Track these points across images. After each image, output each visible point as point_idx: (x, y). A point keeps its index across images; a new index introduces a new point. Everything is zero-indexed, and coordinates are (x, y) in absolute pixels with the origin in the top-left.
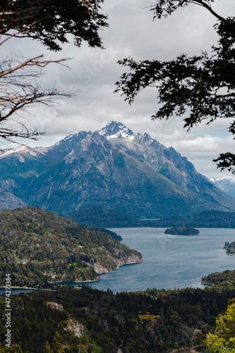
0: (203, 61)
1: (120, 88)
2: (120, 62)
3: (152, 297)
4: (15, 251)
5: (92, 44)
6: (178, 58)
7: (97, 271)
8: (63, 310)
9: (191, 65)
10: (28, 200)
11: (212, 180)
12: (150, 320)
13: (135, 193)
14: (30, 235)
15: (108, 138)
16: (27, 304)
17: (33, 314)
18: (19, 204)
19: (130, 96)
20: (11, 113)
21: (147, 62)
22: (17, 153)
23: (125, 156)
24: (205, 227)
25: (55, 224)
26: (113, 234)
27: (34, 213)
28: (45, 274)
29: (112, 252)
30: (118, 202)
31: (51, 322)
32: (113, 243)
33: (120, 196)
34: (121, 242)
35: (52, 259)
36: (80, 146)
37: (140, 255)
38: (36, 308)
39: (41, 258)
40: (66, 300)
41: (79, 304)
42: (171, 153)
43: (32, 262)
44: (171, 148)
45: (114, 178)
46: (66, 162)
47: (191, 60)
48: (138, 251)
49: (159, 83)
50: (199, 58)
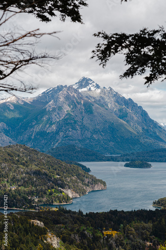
0: (160, 33)
1: (96, 55)
2: (95, 35)
3: (114, 216)
4: (6, 180)
5: (74, 20)
6: (141, 31)
7: (70, 196)
8: (43, 226)
9: (151, 37)
10: (17, 139)
11: (162, 124)
12: (112, 235)
13: (102, 135)
14: (18, 167)
15: (80, 91)
16: (15, 222)
17: (20, 230)
18: (10, 142)
19: (103, 61)
20: (12, 72)
21: (116, 34)
22: (8, 102)
23: (93, 105)
24: (156, 161)
25: (38, 158)
26: (83, 167)
27: (21, 150)
28: (30, 198)
29: (83, 181)
30: (88, 141)
31: (34, 236)
32: (83, 174)
33: (89, 137)
34: (90, 173)
35: (35, 186)
36: (57, 97)
37: (104, 183)
38: (22, 224)
39: (26, 185)
40: (46, 219)
41: (56, 222)
42: (129, 103)
43: (20, 188)
44: (130, 99)
45: (85, 122)
46: (47, 109)
47: (151, 33)
48: (103, 180)
49: (126, 51)
50: (157, 31)
